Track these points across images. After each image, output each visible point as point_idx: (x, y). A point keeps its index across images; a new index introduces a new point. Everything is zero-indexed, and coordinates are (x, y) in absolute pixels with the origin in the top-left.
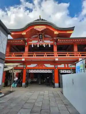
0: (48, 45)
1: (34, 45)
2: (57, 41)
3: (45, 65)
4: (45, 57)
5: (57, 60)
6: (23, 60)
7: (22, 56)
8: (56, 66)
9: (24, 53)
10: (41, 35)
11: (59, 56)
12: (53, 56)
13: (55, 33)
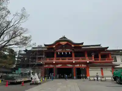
0: (69, 52)
1: (60, 53)
4: (67, 60)
5: (74, 62)
6: (54, 62)
7: (53, 60)
8: (74, 66)
9: (54, 58)
11: (75, 59)
12: (72, 59)
13: (72, 46)
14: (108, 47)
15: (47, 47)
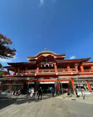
0: (51, 65)
1: (42, 65)
2: (56, 62)
3: (50, 78)
4: (50, 73)
5: (57, 74)
6: (36, 75)
10: (46, 59)
11: (58, 71)
12: (55, 71)
13: (55, 57)
14: (90, 58)
15: (30, 59)
